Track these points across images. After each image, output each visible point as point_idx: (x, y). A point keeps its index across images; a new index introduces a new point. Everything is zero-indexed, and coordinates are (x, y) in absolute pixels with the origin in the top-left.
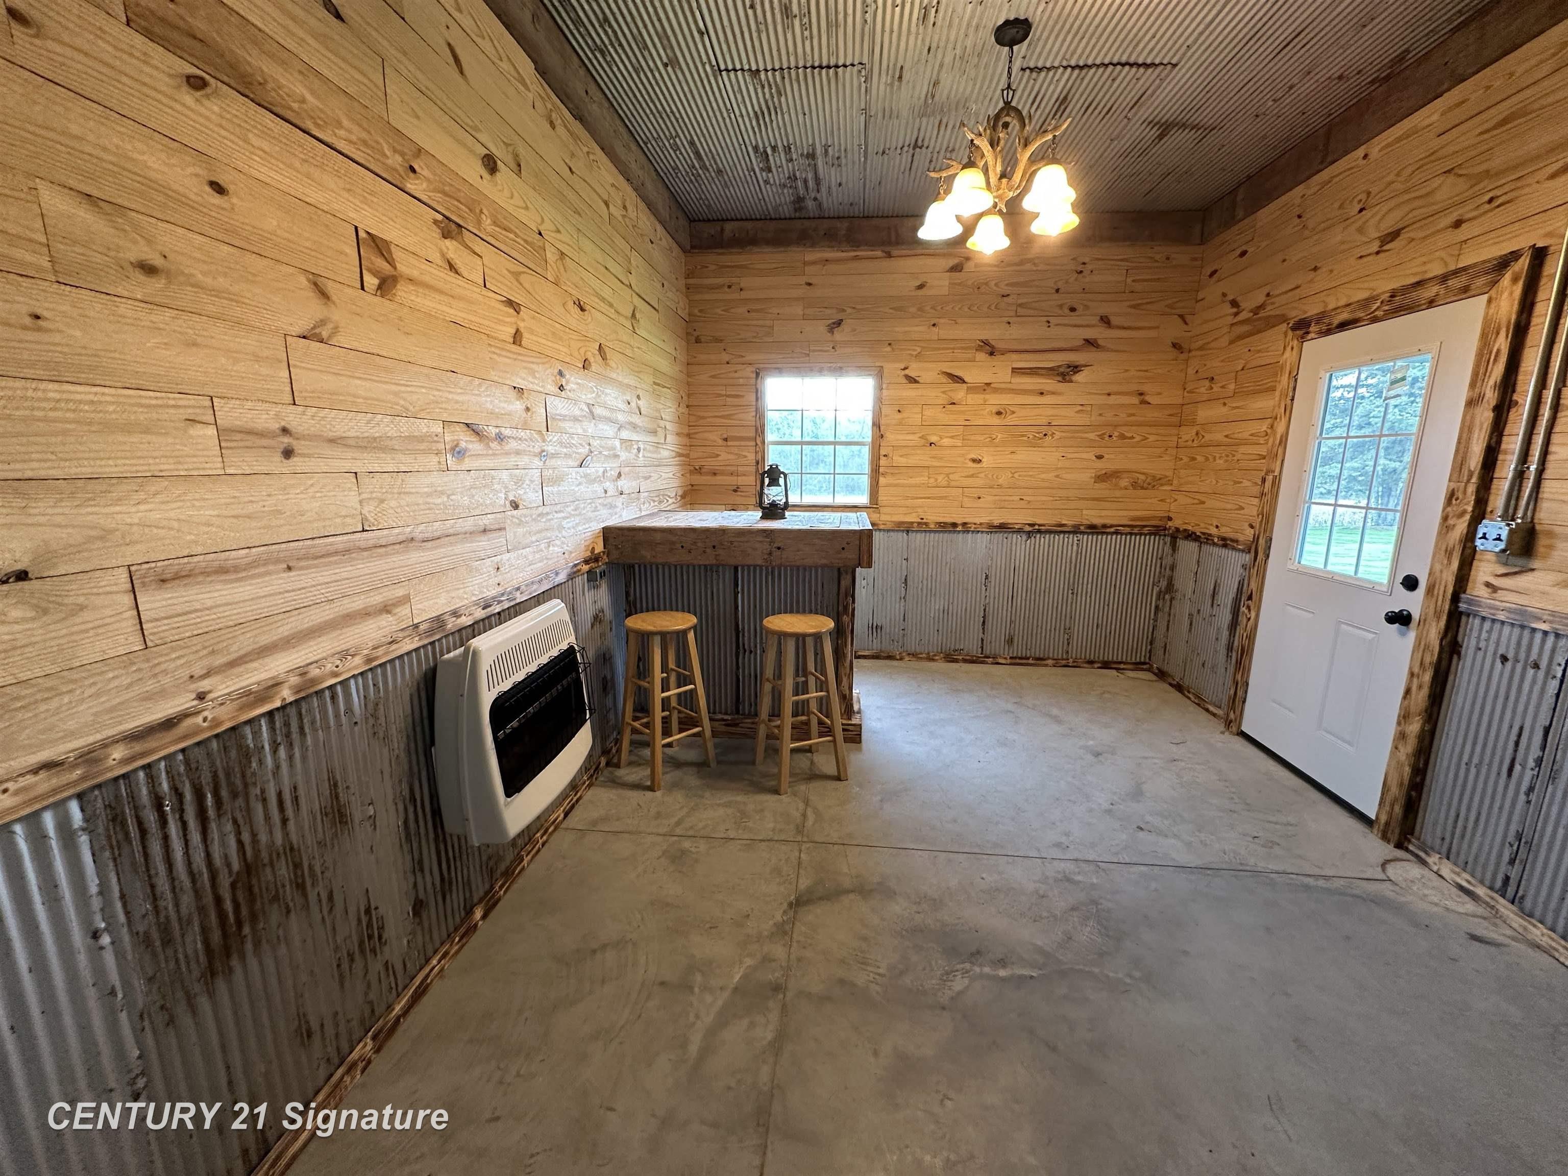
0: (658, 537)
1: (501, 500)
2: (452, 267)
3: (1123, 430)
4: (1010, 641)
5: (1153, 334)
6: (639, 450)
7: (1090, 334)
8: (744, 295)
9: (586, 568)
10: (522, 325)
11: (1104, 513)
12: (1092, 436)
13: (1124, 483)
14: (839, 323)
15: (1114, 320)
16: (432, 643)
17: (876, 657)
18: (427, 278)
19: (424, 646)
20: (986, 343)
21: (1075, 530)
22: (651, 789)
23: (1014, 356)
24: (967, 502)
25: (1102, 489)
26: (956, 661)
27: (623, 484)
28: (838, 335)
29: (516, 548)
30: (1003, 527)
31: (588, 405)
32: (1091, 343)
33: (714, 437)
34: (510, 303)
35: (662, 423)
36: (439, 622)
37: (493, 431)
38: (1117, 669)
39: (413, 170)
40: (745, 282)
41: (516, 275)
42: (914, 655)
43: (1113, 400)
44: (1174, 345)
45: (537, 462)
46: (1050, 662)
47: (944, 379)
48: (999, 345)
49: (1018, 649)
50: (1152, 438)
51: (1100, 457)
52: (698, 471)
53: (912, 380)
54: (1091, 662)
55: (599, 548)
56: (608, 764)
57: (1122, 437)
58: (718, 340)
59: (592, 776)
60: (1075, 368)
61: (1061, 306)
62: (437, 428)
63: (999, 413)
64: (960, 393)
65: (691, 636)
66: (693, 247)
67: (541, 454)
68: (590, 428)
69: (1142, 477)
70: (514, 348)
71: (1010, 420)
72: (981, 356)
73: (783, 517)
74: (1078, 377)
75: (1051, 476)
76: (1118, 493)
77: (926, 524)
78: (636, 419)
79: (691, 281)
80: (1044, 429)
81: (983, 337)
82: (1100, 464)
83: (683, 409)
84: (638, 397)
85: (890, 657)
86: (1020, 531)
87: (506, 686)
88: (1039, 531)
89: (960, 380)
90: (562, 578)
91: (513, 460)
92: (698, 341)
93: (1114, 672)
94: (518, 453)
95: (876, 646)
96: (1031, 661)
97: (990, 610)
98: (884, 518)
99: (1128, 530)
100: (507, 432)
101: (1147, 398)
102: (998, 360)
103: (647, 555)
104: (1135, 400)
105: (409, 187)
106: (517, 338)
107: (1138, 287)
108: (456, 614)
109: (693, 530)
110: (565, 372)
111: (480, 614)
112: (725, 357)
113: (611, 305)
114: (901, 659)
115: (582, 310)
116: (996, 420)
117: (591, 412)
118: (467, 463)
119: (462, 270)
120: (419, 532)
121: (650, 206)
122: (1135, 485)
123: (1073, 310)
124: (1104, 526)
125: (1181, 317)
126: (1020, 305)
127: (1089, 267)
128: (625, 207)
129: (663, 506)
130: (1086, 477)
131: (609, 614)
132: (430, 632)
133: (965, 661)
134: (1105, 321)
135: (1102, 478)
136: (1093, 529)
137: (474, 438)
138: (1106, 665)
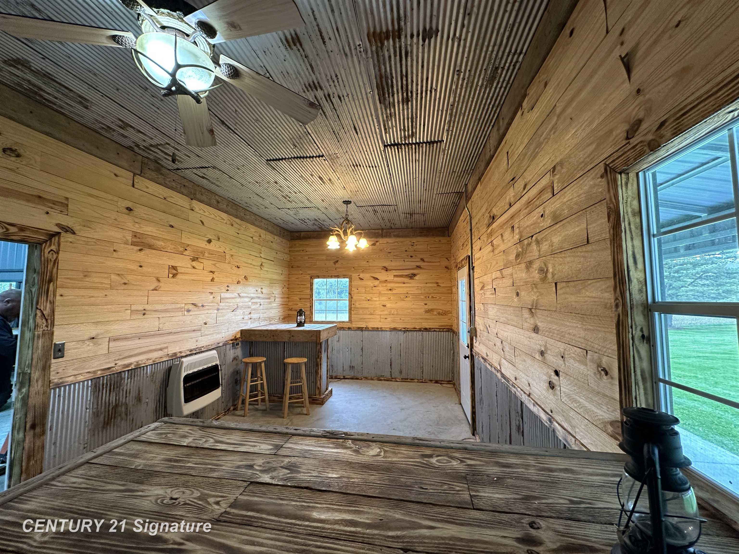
0: (257, 332)
1: (202, 323)
2: (194, 267)
3: (432, 295)
4: (401, 372)
5: (439, 264)
6: (260, 305)
7: (418, 264)
8: (308, 253)
9: (232, 342)
10: (214, 276)
11: (429, 324)
12: (422, 297)
13: (435, 313)
14: (337, 261)
15: (425, 260)
16: (172, 359)
17: (352, 379)
18: (186, 272)
19: (170, 360)
20: (385, 267)
21: (420, 330)
22: (244, 416)
23: (394, 271)
24: (382, 320)
25: (427, 316)
26: (381, 380)
27: (252, 316)
28: (337, 265)
29: (204, 336)
30: (395, 329)
31: (238, 294)
32: (419, 267)
33: (296, 298)
34: (211, 272)
35: (274, 295)
36: (175, 354)
37: (200, 305)
38: (441, 383)
39: (186, 250)
40: (308, 249)
41: (214, 265)
42: (366, 378)
43: (428, 285)
44: (446, 267)
45: (216, 311)
46: (416, 380)
47: (372, 279)
48: (388, 268)
49: (404, 376)
50: (443, 298)
51: (426, 304)
52: (291, 310)
53: (361, 279)
54: (431, 381)
55: (239, 336)
56: (234, 409)
57: (433, 297)
58: (298, 267)
59: (226, 412)
60: (415, 275)
61: (408, 256)
62: (183, 305)
63: (390, 290)
64: (377, 283)
65: (263, 365)
66: (291, 239)
67: (218, 310)
68: (238, 300)
69: (441, 311)
70: (212, 282)
71: (394, 292)
72: (384, 272)
73: (303, 326)
74: (417, 278)
75: (409, 311)
76: (433, 317)
77: (368, 328)
78: (261, 295)
79: (291, 249)
80: (406, 295)
81: (384, 265)
82: (426, 307)
83: (285, 289)
84: (262, 289)
85: (357, 379)
86: (400, 330)
87: (190, 372)
88: (407, 331)
89: (377, 279)
90: (221, 344)
91: (207, 311)
92: (292, 267)
93: (439, 384)
94: (208, 309)
95: (352, 374)
96: (409, 380)
97: (393, 360)
98: (354, 326)
99: (438, 330)
100: (204, 304)
101: (440, 284)
102: (388, 273)
103: (253, 338)
104: (435, 285)
105: (184, 253)
106: (213, 280)
107: (432, 249)
108: (181, 352)
109: (267, 330)
110: (230, 286)
111: (188, 353)
112: (301, 272)
113: (251, 264)
114: (361, 379)
115: (238, 268)
116: (390, 292)
117: (239, 296)
118: (191, 313)
119: (197, 267)
120: (174, 331)
121: (272, 233)
122: (439, 314)
123: (411, 257)
124: (430, 329)
125: (447, 258)
126: (395, 256)
127: (415, 244)
128: (260, 236)
129: (272, 322)
130: (422, 311)
131: (240, 357)
132: (172, 356)
133: (385, 380)
134: (422, 260)
135: (428, 311)
136: (426, 330)
137: (195, 307)
138: (437, 382)
